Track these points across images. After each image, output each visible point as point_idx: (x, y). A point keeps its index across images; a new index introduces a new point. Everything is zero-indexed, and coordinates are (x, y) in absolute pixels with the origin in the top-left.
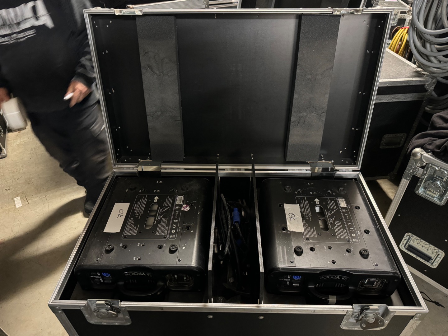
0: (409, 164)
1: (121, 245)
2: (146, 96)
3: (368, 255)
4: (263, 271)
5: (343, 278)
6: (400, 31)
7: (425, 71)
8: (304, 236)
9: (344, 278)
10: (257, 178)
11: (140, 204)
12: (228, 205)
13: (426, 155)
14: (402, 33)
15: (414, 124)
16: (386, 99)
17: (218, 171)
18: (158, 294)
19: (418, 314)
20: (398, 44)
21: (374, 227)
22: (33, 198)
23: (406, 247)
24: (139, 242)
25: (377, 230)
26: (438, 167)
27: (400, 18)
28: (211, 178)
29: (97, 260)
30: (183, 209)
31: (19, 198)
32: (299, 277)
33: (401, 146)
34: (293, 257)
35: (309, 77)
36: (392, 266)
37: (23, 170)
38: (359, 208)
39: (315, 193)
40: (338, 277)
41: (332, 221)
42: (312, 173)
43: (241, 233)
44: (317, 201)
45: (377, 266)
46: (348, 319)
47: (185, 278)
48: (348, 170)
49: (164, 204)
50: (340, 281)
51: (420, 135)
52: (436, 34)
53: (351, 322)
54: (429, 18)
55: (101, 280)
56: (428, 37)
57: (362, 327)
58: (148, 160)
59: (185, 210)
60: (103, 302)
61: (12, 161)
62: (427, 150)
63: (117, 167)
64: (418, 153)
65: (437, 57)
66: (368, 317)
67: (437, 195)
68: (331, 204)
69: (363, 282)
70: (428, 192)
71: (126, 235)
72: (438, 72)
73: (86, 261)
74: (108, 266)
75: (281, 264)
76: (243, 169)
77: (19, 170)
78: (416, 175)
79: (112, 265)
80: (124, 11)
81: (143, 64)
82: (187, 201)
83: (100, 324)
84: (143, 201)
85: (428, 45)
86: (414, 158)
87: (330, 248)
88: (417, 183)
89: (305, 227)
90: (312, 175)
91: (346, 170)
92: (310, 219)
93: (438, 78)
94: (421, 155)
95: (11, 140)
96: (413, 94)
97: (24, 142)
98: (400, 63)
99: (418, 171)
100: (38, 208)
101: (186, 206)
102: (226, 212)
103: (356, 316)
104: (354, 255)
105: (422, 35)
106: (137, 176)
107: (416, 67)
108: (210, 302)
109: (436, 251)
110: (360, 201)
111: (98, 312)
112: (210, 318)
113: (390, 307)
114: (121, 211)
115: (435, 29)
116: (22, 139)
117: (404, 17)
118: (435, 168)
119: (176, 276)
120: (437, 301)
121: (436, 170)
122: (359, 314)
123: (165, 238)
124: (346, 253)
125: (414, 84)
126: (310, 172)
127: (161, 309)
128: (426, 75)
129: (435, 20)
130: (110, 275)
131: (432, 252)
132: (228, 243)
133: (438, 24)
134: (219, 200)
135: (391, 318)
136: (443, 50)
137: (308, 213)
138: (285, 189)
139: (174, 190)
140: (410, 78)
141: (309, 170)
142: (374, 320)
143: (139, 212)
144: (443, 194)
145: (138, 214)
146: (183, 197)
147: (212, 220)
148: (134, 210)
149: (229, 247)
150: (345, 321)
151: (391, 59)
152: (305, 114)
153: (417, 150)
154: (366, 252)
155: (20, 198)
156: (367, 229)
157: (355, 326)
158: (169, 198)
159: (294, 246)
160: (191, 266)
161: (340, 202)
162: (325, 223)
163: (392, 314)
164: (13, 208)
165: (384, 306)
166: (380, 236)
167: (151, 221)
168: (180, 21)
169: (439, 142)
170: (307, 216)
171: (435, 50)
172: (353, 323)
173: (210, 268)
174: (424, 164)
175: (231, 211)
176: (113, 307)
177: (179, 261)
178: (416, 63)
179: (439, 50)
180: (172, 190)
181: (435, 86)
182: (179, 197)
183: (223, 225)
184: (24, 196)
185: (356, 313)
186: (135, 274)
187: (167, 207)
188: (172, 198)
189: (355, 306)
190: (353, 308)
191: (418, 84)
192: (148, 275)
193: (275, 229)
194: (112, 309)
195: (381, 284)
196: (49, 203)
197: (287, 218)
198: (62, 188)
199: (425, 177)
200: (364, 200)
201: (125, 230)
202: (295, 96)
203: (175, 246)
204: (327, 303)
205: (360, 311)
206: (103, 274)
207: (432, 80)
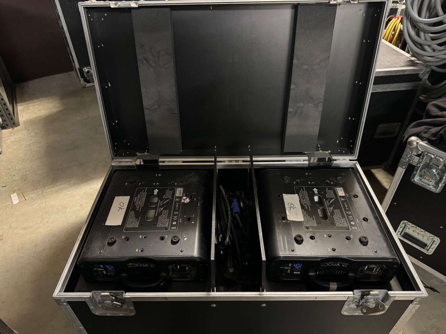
0: (405, 153)
1: (123, 237)
2: (143, 90)
3: (367, 242)
4: (265, 260)
5: (343, 265)
6: (394, 20)
7: (418, 60)
8: (304, 225)
9: (345, 265)
10: (255, 169)
11: (140, 197)
12: (227, 196)
13: (422, 143)
14: (396, 22)
15: (408, 114)
16: (381, 89)
17: (217, 163)
18: (162, 284)
19: (418, 298)
20: (392, 34)
21: (373, 214)
22: (30, 194)
23: (402, 235)
24: (141, 234)
25: (376, 218)
26: (433, 155)
27: (392, 7)
28: (210, 170)
29: (100, 253)
30: (183, 201)
31: (15, 194)
32: (300, 265)
33: (395, 135)
34: (294, 246)
35: (305, 67)
36: (391, 252)
37: (19, 167)
38: (357, 197)
39: (313, 183)
40: (338, 264)
41: (331, 209)
42: (309, 163)
43: (240, 223)
44: (315, 190)
45: (377, 252)
46: (348, 305)
47: (187, 269)
48: (345, 160)
49: (164, 196)
50: (341, 268)
51: (415, 124)
52: (430, 22)
53: (351, 308)
54: (423, 6)
55: (104, 272)
56: (422, 26)
57: (362, 312)
58: (146, 153)
59: (185, 202)
60: (108, 294)
61: (7, 158)
62: (422, 139)
63: (115, 161)
64: (414, 141)
65: (431, 46)
66: (368, 302)
67: (432, 183)
68: (329, 194)
69: (362, 269)
70: (423, 180)
71: (128, 228)
72: (432, 60)
73: (89, 253)
74: (110, 258)
75: (282, 253)
76: (240, 161)
77: (15, 167)
78: (412, 163)
79: (115, 257)
80: (119, 3)
81: (139, 57)
82: (186, 193)
83: (104, 315)
84: (143, 194)
85: (422, 34)
86: (409, 147)
87: (330, 237)
88: (413, 171)
89: (304, 216)
90: (310, 165)
91: (343, 160)
92: (310, 208)
93: (432, 67)
94: (417, 143)
95: (6, 137)
96: (407, 83)
97: (18, 139)
98: (394, 52)
99: (414, 159)
100: (35, 204)
101: (186, 198)
102: (226, 203)
103: (357, 301)
104: (354, 242)
105: (416, 23)
106: (135, 170)
107: (410, 56)
108: (213, 291)
109: (431, 238)
110: (358, 189)
111: (103, 304)
112: (213, 306)
113: (390, 292)
114: (121, 204)
115: (429, 18)
116: (17, 136)
117: (396, 7)
118: (431, 156)
119: (178, 267)
120: (432, 287)
121: (432, 158)
122: (359, 300)
123: (166, 229)
124: (345, 240)
125: (408, 73)
126: (307, 162)
127: (165, 299)
128: (420, 64)
129: (429, 8)
130: (113, 267)
131: (428, 239)
132: (229, 233)
133: (432, 13)
134: (219, 191)
135: (391, 303)
136: (437, 38)
137: (307, 202)
138: (284, 180)
139: (173, 183)
140: (404, 67)
141: (306, 160)
142: (374, 306)
143: (139, 205)
144: (439, 182)
145: (138, 207)
146: (182, 189)
147: (212, 211)
148: (134, 203)
149: (230, 238)
150: (346, 307)
151: (385, 49)
152: (302, 104)
153: (413, 138)
154: (366, 239)
155: (17, 194)
156: (366, 217)
157: (356, 312)
158: (169, 190)
159: (294, 235)
160: (194, 257)
161: (338, 191)
162: (324, 212)
163: (392, 299)
164: (10, 204)
165: (384, 291)
166: (378, 223)
167: (152, 213)
168: (175, 13)
169: (434, 130)
170: (306, 206)
171: (428, 38)
172: (354, 308)
173: (213, 258)
174: (420, 152)
175: (231, 202)
176: (118, 298)
177: (181, 252)
178: (410, 52)
179: (433, 39)
180: (172, 182)
181: (429, 75)
182: (179, 189)
183: (223, 216)
184: (21, 192)
185: (356, 298)
186: (138, 265)
187: (167, 199)
188: (171, 191)
189: (355, 291)
190: (354, 294)
191: (413, 73)
192: (151, 266)
193: (275, 219)
194: (117, 300)
195: (380, 270)
196: (46, 198)
197: (286, 208)
198: (58, 184)
199: (420, 165)
200: (362, 188)
201: (127, 223)
202: (292, 86)
203: (177, 238)
204: (327, 290)
205: (360, 296)
206: (106, 266)
207: (426, 69)
